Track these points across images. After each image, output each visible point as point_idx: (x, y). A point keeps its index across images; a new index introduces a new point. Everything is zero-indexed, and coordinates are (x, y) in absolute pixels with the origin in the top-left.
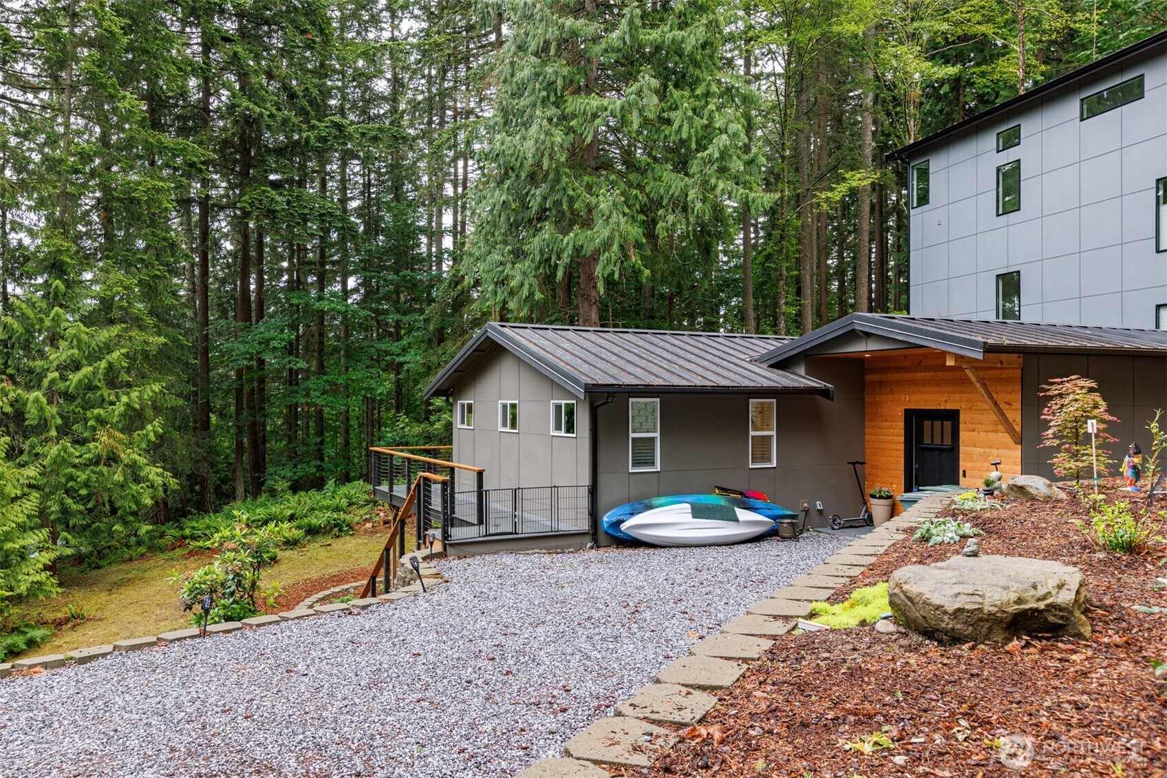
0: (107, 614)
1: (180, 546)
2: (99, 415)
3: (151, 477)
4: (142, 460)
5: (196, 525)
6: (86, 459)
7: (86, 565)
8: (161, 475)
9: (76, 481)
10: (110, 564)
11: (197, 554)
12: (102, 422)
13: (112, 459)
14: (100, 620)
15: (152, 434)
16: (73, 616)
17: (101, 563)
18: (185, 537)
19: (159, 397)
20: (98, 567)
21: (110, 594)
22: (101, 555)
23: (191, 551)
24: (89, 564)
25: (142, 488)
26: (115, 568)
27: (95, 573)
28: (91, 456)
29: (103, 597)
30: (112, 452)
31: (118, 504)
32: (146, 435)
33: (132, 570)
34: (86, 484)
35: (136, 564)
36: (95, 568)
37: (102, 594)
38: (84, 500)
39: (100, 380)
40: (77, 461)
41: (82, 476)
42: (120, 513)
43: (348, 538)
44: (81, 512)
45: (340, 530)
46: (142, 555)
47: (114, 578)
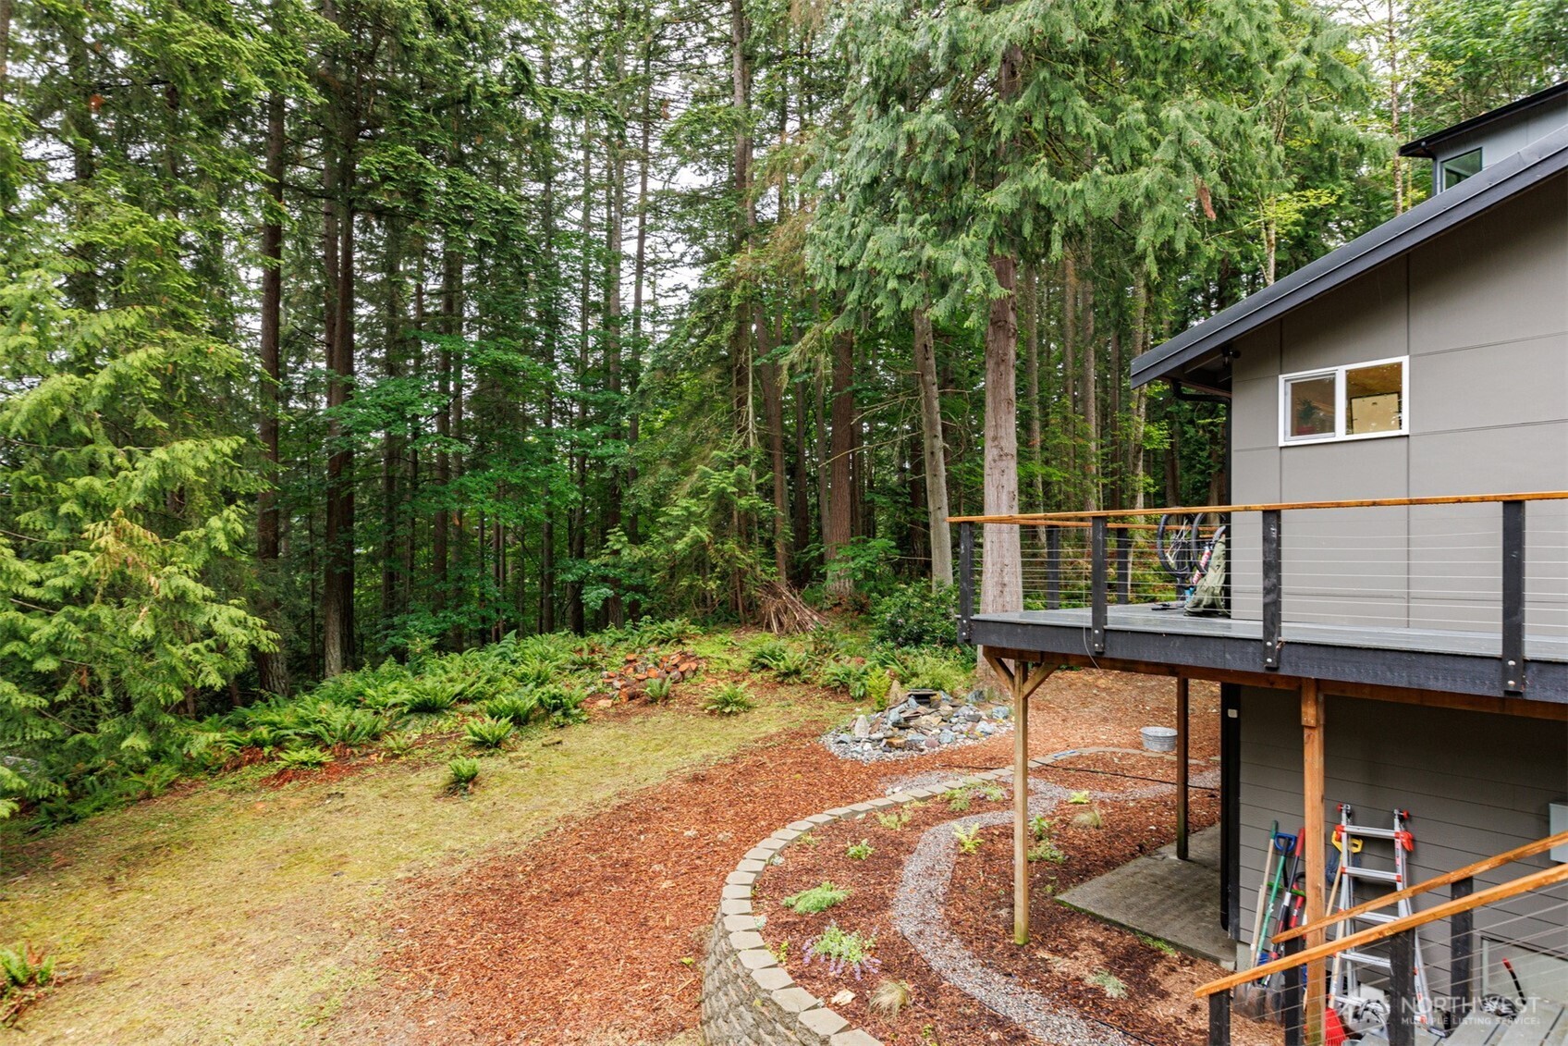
0: (115, 956)
1: (251, 761)
2: (91, 489)
3: (217, 626)
4: (197, 590)
5: (277, 719)
6: (55, 588)
7: (43, 817)
8: (242, 623)
9: (24, 640)
10: (99, 809)
11: (296, 776)
12: (96, 508)
13: (121, 589)
14: (97, 979)
15: (221, 537)
16: (15, 981)
17: (77, 809)
18: (259, 744)
19: (220, 472)
20: (73, 820)
21: (114, 895)
22: (77, 791)
23: (282, 772)
24: (50, 813)
25: (196, 651)
26: (112, 818)
27: (65, 833)
28: (69, 582)
29: (96, 902)
30: (122, 573)
31: (136, 690)
32: (207, 538)
33: (157, 820)
34: (53, 648)
35: (162, 807)
36: (66, 821)
37: (93, 894)
38: (47, 683)
39: (88, 420)
40: (31, 592)
41: (43, 629)
42: (138, 709)
43: (581, 726)
44: (39, 713)
45: (566, 715)
46: (170, 785)
47: (115, 845)
